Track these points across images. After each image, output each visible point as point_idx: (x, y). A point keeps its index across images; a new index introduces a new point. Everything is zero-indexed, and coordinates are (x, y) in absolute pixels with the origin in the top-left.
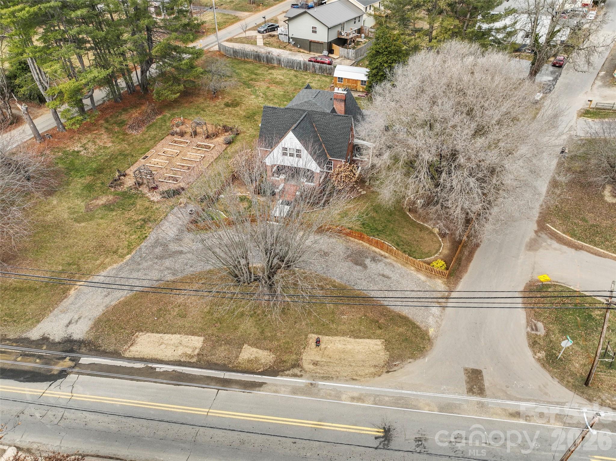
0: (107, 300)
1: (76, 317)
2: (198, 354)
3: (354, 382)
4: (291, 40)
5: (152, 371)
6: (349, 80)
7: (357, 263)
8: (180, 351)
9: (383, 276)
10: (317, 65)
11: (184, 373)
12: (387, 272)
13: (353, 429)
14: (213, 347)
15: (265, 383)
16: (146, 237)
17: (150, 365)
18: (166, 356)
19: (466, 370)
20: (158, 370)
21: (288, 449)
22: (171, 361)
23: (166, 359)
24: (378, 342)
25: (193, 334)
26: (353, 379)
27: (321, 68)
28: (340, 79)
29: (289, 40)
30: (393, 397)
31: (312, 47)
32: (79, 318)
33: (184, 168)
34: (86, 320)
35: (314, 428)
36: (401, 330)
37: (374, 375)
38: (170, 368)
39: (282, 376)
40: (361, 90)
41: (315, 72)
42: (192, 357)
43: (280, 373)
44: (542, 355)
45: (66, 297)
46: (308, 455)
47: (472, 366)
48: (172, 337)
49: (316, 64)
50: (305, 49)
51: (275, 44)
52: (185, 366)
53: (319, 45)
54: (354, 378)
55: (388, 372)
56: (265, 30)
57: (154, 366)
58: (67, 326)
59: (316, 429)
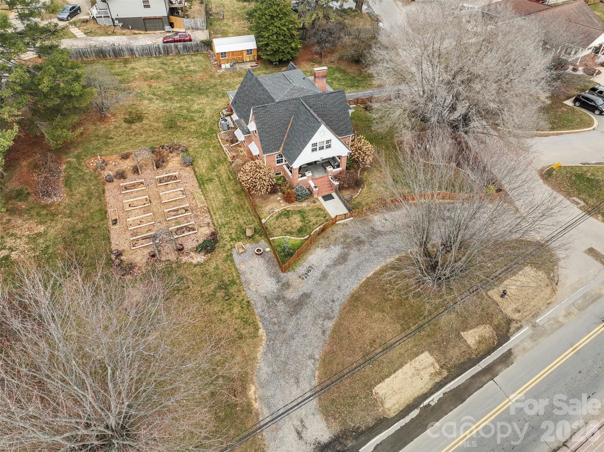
0: (304, 385)
1: (297, 423)
2: (441, 367)
3: (551, 305)
4: (117, 22)
5: (429, 409)
6: (233, 52)
8: (426, 375)
10: (180, 45)
11: (454, 389)
13: (592, 335)
14: (444, 353)
15: (510, 349)
16: (248, 302)
17: (422, 406)
18: (422, 388)
19: (585, 252)
20: (433, 404)
21: (583, 380)
22: (431, 389)
23: (425, 390)
25: (417, 355)
26: (549, 304)
27: (185, 47)
28: (223, 54)
29: (114, 23)
30: (580, 298)
31: (147, 25)
32: (302, 422)
33: (180, 212)
34: (311, 417)
35: (575, 353)
37: (554, 291)
38: (439, 394)
39: (512, 335)
40: (248, 60)
41: (179, 52)
42: (440, 373)
43: (509, 334)
45: (257, 414)
46: (596, 372)
47: (585, 248)
48: (404, 371)
49: (179, 43)
50: (138, 29)
51: (98, 31)
52: (446, 384)
53: (156, 20)
54: (548, 302)
55: (557, 284)
56: (69, 16)
57: (426, 403)
58: (301, 438)
59: (577, 353)
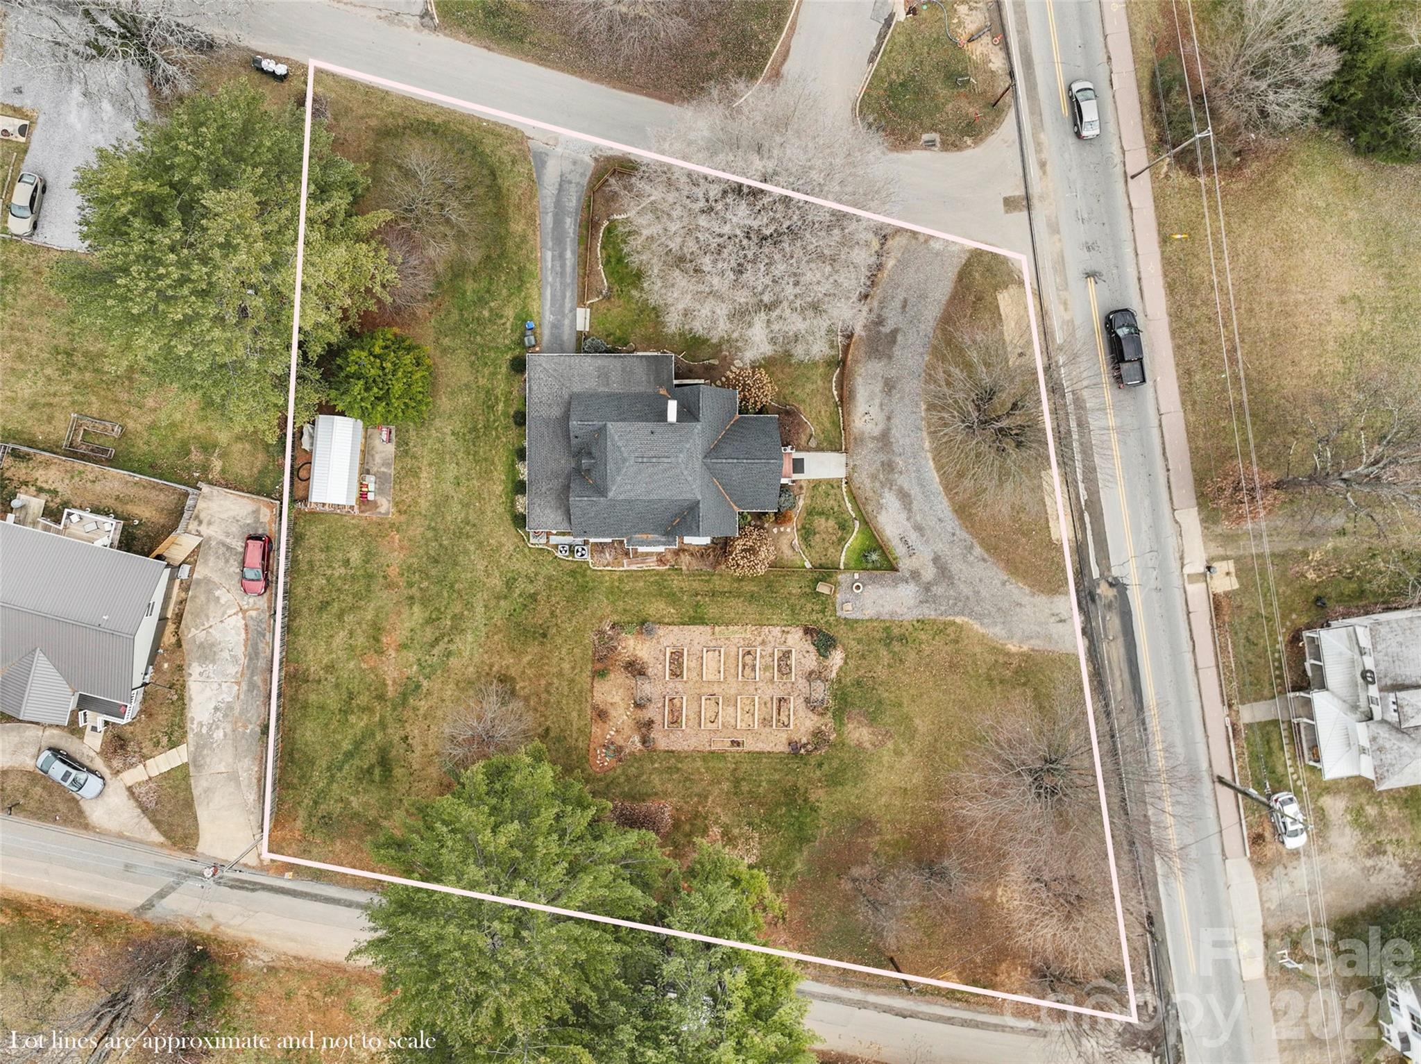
0: (1026, 600)
1: (1053, 619)
5: (1089, 503)
7: (894, 342)
9: (904, 307)
12: (897, 304)
17: (1084, 507)
19: (1007, 213)
24: (1000, 297)
33: (749, 661)
34: (1052, 605)
36: (977, 275)
38: (1081, 487)
44: (969, 141)
45: (1033, 650)
47: (1000, 208)
57: (1083, 502)
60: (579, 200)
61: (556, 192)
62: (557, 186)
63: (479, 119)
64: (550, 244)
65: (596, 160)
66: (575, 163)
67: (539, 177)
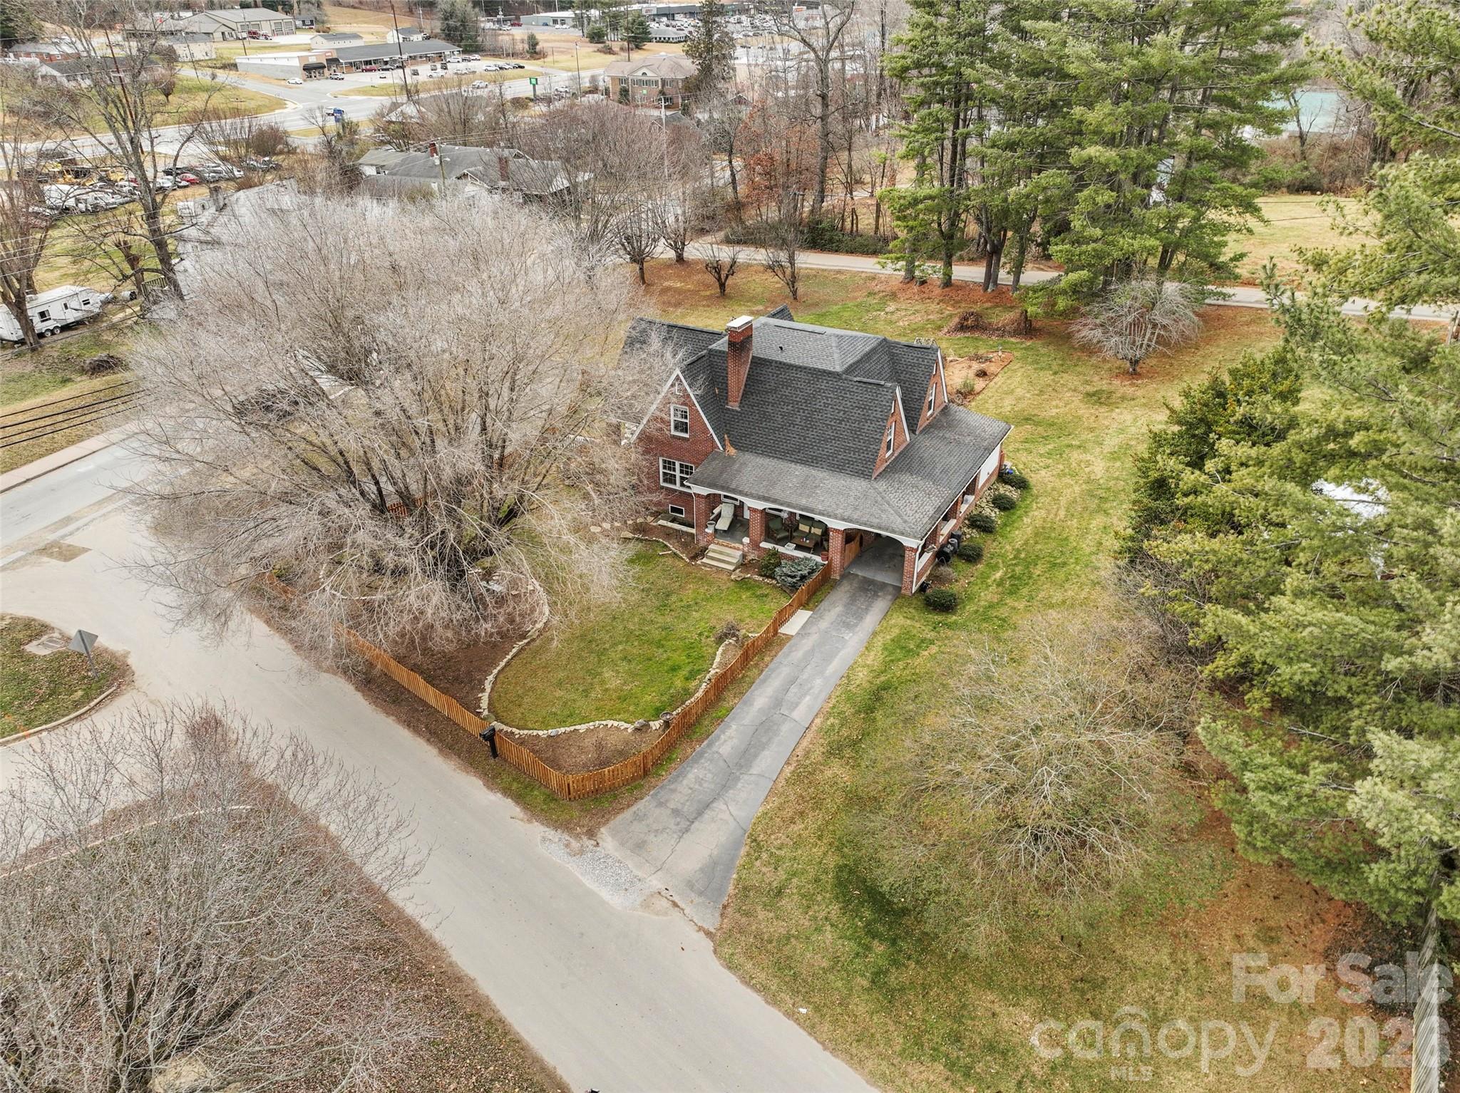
60: (683, 775)
61: (719, 805)
62: (708, 815)
63: (811, 1029)
64: (785, 728)
65: (591, 834)
66: (640, 846)
67: (737, 845)
